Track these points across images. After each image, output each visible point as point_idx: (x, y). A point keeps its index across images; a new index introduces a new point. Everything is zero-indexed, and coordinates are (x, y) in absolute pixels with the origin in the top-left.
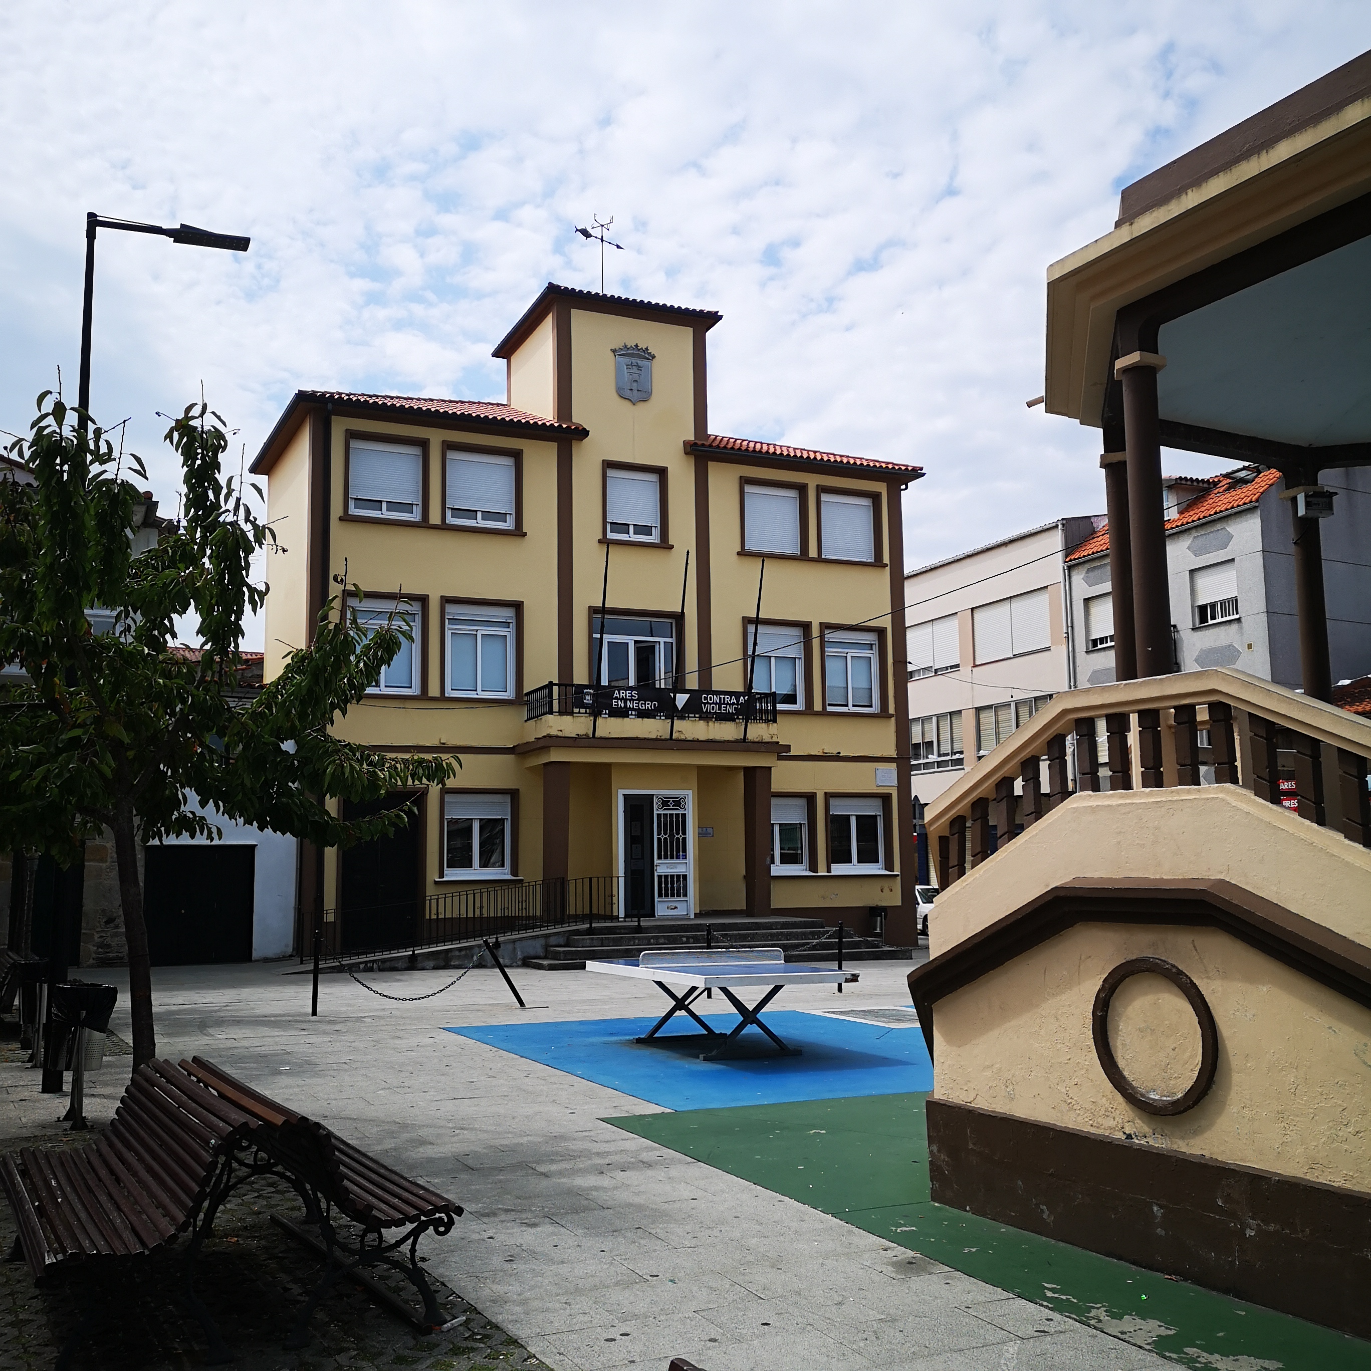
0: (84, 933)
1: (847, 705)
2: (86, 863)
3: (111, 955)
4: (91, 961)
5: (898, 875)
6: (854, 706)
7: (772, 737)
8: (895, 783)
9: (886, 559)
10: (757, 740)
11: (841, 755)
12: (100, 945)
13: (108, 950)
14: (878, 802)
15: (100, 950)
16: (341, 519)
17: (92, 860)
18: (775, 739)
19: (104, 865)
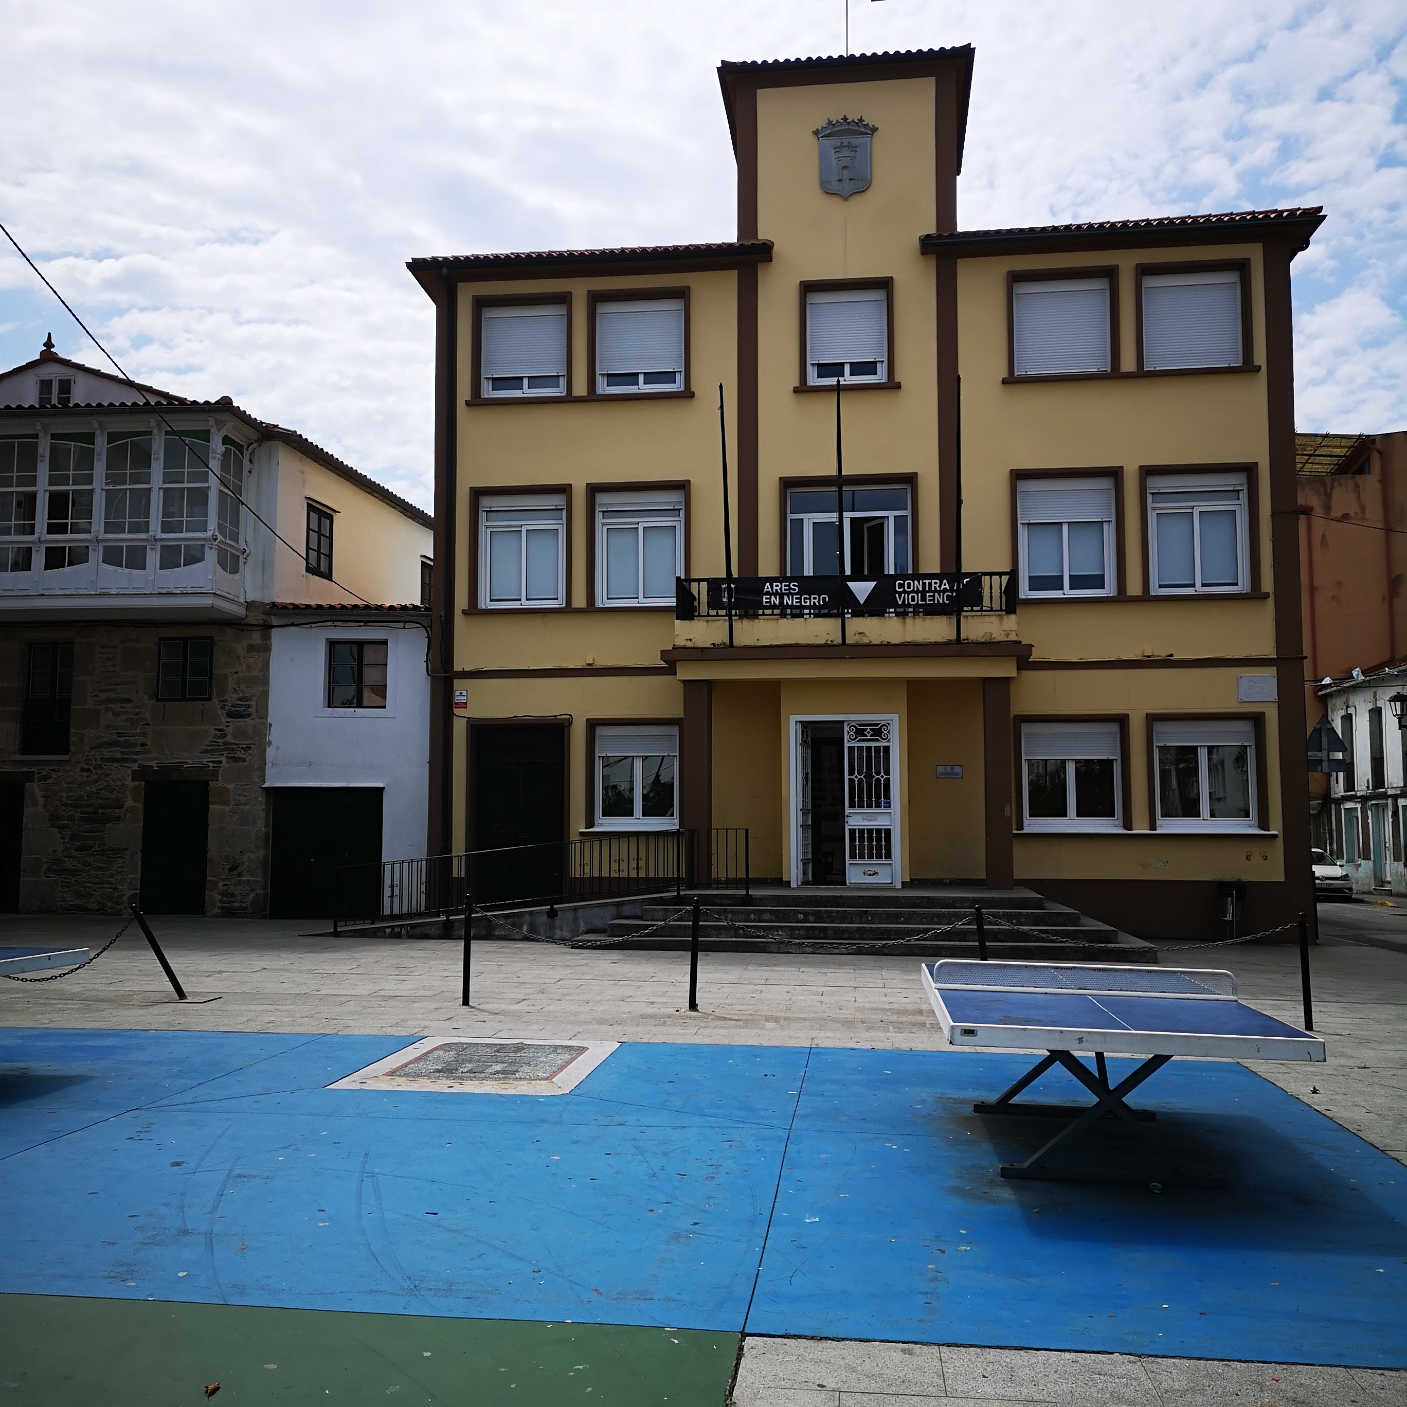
0: (209, 880)
1: (1193, 585)
2: (210, 806)
3: (236, 904)
4: (216, 910)
5: (1275, 836)
6: (1203, 585)
7: (1008, 635)
8: (1274, 696)
9: (1260, 357)
10: (983, 640)
11: (1175, 658)
12: (225, 894)
13: (232, 899)
14: (1245, 727)
15: (224, 898)
16: (468, 404)
17: (216, 803)
18: (1013, 637)
19: (227, 808)
